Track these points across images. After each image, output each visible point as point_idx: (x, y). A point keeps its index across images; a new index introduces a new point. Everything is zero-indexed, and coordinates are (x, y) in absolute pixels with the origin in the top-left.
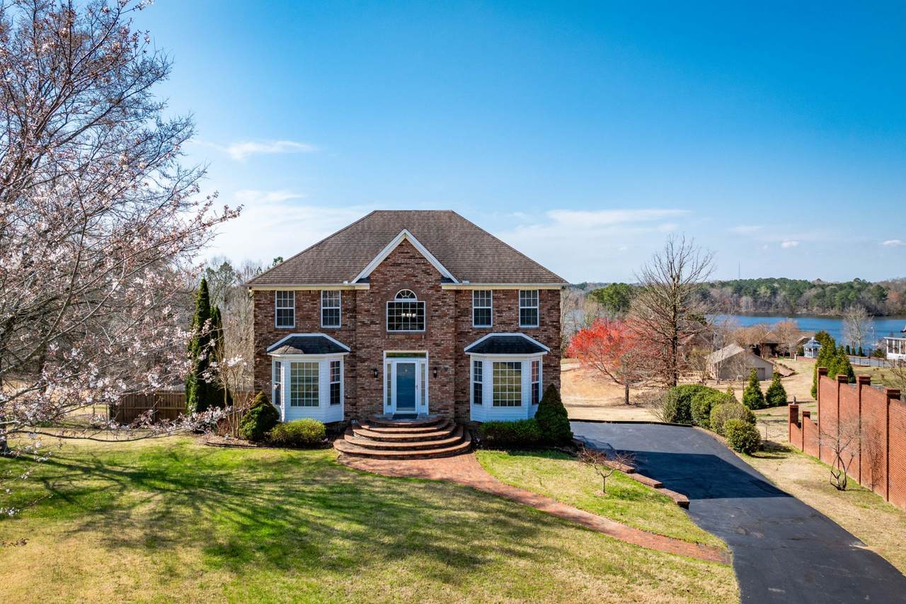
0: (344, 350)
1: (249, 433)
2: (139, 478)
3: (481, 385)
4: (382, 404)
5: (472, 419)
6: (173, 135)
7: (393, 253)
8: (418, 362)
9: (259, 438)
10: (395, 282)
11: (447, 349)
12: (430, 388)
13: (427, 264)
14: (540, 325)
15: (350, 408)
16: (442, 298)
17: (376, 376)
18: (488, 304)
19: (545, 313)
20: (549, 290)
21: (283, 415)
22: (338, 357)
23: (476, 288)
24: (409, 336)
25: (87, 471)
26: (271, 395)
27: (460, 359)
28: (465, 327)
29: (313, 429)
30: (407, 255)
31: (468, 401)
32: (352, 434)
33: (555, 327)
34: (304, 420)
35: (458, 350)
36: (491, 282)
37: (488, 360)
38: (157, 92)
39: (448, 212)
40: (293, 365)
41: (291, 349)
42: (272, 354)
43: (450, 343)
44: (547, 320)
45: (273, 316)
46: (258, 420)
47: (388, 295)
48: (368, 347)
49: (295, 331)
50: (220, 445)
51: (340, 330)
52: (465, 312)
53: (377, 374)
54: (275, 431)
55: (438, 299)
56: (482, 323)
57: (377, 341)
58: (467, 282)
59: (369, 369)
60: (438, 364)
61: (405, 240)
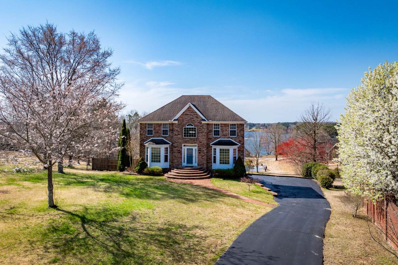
0: (169, 144)
1: (137, 170)
2: (102, 180)
3: (215, 156)
4: (182, 162)
5: (213, 168)
6: (114, 73)
7: (186, 111)
8: (194, 148)
9: (140, 172)
10: (186, 121)
11: (204, 144)
12: (198, 157)
13: (197, 114)
14: (237, 136)
15: (171, 164)
16: (202, 126)
17: (180, 153)
18: (219, 129)
19: (239, 132)
20: (240, 124)
21: (149, 165)
22: (167, 146)
23: (215, 123)
24: (191, 139)
25: (87, 178)
26: (145, 158)
27: (208, 147)
28: (210, 136)
29: (158, 169)
30: (191, 111)
31: (211, 162)
32: (171, 172)
33: (242, 137)
34: (155, 167)
35: (208, 144)
36: (219, 121)
37: (218, 148)
38: (109, 60)
39: (208, 96)
40: (152, 148)
41: (152, 143)
42: (146, 145)
43: (205, 142)
44: (239, 134)
45: (146, 132)
46: (140, 166)
47: (184, 125)
48: (177, 143)
49: (153, 137)
50: (128, 174)
51: (168, 137)
52: (211, 131)
53: (180, 152)
54: (146, 170)
55: (201, 126)
56: (217, 135)
57: (180, 141)
58: (211, 121)
59: (177, 150)
60: (201, 149)
61: (190, 106)
